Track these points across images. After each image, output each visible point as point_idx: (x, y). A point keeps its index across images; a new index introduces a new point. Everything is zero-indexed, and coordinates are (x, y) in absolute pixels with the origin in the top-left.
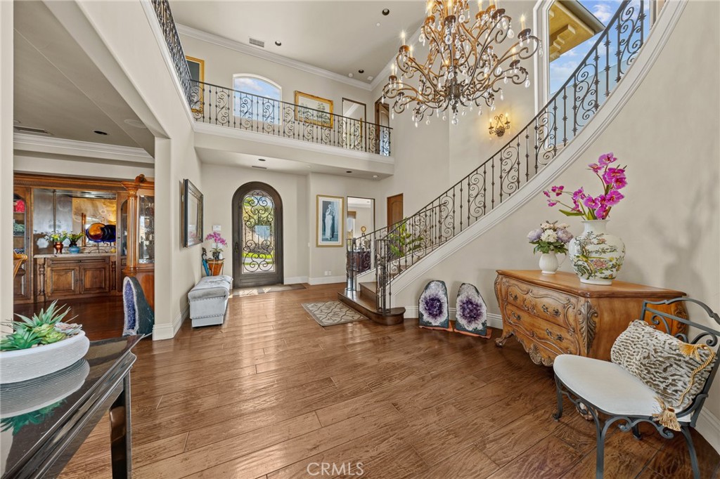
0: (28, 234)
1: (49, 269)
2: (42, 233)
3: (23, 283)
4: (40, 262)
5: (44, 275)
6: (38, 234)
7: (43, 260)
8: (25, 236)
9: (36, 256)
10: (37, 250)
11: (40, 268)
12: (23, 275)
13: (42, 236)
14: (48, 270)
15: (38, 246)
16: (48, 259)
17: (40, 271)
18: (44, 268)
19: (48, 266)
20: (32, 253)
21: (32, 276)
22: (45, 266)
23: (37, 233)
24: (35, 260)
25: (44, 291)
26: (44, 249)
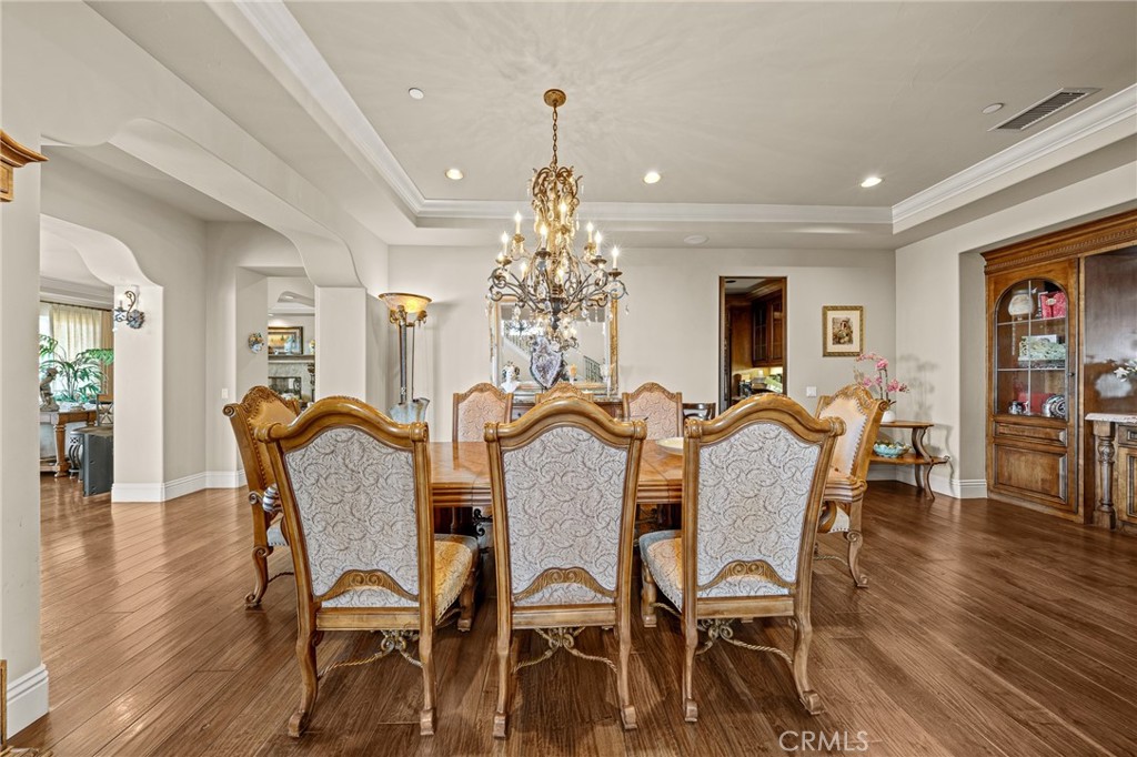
0: (1072, 365)
1: (1124, 452)
2: (1111, 361)
3: (1061, 472)
4: (1102, 431)
5: (1111, 464)
6: (1100, 364)
7: (1106, 430)
8: (1066, 369)
9: (1090, 417)
10: (1097, 402)
11: (1100, 445)
12: (1062, 455)
13: (1110, 368)
14: (1122, 454)
15: (1097, 393)
16: (1121, 425)
17: (1102, 453)
18: (1111, 446)
19: (1123, 445)
20: (1081, 407)
21: (1081, 462)
22: (1115, 443)
23: (1096, 361)
24: (1090, 424)
25: (1110, 505)
26: (1114, 399)
